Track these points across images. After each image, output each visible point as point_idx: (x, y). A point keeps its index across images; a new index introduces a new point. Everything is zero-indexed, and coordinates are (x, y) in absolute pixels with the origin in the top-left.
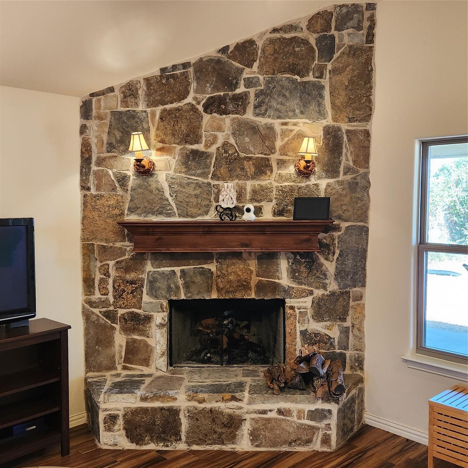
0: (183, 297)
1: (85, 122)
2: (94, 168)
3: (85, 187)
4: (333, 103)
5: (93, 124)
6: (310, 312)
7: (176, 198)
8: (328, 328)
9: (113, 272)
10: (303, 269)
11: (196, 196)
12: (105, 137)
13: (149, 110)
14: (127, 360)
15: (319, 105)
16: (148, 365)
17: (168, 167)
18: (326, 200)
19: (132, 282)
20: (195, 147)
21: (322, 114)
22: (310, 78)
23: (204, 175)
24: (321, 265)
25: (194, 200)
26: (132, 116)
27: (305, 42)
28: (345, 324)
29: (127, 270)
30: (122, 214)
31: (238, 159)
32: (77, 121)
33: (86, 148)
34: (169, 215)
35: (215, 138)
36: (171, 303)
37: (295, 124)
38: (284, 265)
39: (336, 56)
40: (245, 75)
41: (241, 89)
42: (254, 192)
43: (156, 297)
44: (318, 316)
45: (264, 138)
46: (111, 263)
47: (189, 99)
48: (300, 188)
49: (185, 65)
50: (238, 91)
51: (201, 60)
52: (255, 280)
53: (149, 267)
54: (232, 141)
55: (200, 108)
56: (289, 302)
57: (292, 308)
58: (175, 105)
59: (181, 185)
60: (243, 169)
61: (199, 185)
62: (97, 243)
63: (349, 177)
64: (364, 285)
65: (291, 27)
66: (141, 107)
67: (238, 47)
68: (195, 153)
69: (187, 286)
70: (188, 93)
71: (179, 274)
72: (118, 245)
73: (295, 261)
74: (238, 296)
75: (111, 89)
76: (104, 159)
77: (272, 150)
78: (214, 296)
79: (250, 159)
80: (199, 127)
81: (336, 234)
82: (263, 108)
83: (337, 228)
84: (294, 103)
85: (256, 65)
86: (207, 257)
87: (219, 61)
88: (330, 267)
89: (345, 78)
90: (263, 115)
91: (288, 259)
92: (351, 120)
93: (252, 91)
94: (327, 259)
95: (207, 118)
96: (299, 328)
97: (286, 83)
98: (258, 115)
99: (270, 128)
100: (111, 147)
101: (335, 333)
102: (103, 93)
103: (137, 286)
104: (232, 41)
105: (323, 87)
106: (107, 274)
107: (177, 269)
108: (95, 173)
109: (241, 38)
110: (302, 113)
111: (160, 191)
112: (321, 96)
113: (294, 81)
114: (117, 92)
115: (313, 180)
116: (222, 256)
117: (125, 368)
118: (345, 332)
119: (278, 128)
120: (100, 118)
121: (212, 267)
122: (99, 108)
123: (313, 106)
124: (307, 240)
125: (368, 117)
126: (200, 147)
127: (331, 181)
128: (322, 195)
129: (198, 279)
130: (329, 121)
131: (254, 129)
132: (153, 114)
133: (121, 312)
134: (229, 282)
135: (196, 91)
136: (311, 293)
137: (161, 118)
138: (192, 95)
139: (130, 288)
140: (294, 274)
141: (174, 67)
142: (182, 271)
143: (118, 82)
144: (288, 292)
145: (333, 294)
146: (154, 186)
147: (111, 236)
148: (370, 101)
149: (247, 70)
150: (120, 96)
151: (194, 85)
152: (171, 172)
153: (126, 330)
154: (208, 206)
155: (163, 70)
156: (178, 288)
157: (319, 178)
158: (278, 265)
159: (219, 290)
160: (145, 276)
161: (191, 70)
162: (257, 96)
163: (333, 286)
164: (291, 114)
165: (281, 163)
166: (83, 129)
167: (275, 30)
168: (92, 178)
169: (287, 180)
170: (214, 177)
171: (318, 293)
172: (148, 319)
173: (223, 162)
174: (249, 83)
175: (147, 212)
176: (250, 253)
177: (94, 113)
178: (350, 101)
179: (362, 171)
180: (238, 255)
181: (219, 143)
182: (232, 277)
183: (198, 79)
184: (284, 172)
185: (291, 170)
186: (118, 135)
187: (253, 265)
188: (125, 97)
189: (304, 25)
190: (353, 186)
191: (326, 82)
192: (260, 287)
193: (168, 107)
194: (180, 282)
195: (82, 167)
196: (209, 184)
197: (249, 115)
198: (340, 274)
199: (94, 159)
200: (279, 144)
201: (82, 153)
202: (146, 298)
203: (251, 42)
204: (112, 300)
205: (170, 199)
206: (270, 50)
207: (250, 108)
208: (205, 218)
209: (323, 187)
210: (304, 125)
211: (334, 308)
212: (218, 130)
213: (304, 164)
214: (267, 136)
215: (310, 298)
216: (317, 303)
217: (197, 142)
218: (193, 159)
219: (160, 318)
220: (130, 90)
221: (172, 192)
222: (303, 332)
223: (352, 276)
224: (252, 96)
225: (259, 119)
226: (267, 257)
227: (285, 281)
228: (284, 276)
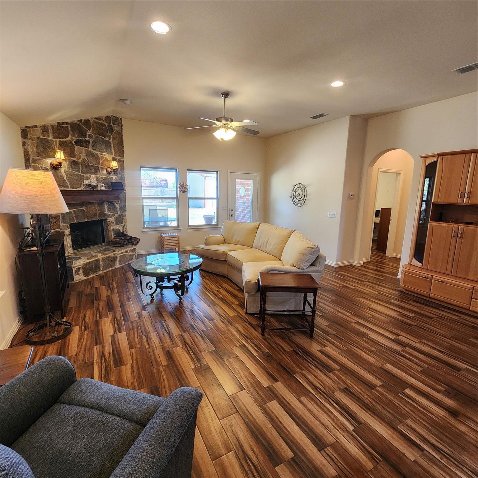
0: (76, 222)
1: (24, 140)
2: (32, 164)
4: (114, 150)
5: (28, 142)
6: (114, 222)
7: (69, 181)
8: (119, 227)
10: (111, 207)
11: (77, 180)
12: (35, 149)
13: (54, 140)
15: (111, 149)
17: (66, 166)
19: (55, 218)
20: (73, 159)
21: (112, 153)
22: (107, 139)
23: (78, 171)
24: (115, 206)
25: (75, 181)
26: (48, 141)
27: (105, 125)
28: (123, 225)
31: (89, 166)
32: (20, 140)
33: (26, 153)
34: (67, 187)
35: (80, 156)
36: (71, 225)
37: (105, 155)
38: (106, 206)
39: (113, 133)
40: (88, 133)
41: (87, 138)
42: (98, 179)
43: (66, 223)
44: (117, 224)
47: (69, 138)
48: (108, 178)
49: (67, 123)
51: (72, 122)
52: (98, 212)
54: (86, 158)
55: (74, 143)
56: (109, 219)
57: (109, 221)
58: (64, 140)
59: (70, 175)
60: (91, 170)
61: (77, 175)
63: (120, 175)
64: (126, 212)
65: (100, 119)
66: (51, 138)
67: (85, 121)
68: (74, 161)
69: (77, 217)
70: (69, 135)
71: (73, 213)
73: (109, 205)
74: (94, 219)
75: (36, 127)
76: (36, 160)
77: (99, 164)
78: (86, 220)
79: (92, 166)
80: (74, 151)
82: (95, 147)
84: (103, 147)
85: (91, 130)
86: (82, 205)
87: (79, 125)
88: (118, 206)
89: (116, 141)
91: (107, 204)
92: (119, 156)
93: (91, 140)
94: (117, 204)
95: (76, 147)
97: (101, 139)
98: (93, 149)
99: (98, 155)
100: (39, 155)
101: (121, 228)
102: (32, 127)
103: (57, 219)
104: (83, 118)
107: (72, 210)
108: (33, 166)
109: (86, 118)
110: (106, 151)
111: (62, 177)
112: (111, 147)
113: (103, 139)
114: (39, 129)
115: (111, 176)
116: (87, 204)
118: (123, 227)
119: (100, 156)
120: (32, 139)
121: (84, 209)
122: (30, 134)
123: (109, 149)
124: (114, 197)
125: (123, 156)
126: (75, 159)
127: (116, 176)
128: (114, 181)
129: (80, 214)
130: (113, 156)
131: (93, 155)
132: (56, 142)
134: (90, 214)
135: (72, 135)
136: (114, 215)
137: (59, 144)
138: (70, 136)
139: (54, 220)
140: (109, 209)
141: (63, 123)
142: (74, 211)
143: (39, 123)
144: (108, 216)
145: (119, 215)
146: (59, 174)
148: (123, 151)
149: (89, 131)
150: (41, 131)
151: (70, 133)
152: (66, 169)
154: (81, 184)
155: (58, 123)
156: (73, 218)
157: (113, 175)
158: (104, 206)
159: (87, 218)
161: (69, 125)
162: (93, 142)
163: (119, 213)
164: (103, 151)
165: (102, 169)
166: (24, 144)
167: (96, 118)
169: (104, 175)
170: (82, 172)
171: (116, 215)
172: (63, 233)
173: (84, 166)
174: (90, 136)
176: (96, 202)
177: (28, 136)
178: (118, 150)
179: (123, 174)
180: (92, 203)
181: (82, 159)
182: (91, 212)
183: (72, 130)
184: (103, 172)
185: (106, 171)
186: (42, 149)
187: (97, 207)
188: (43, 131)
189: (104, 119)
190: (121, 179)
191: (112, 142)
192: (100, 215)
193: (62, 140)
194: (74, 216)
195: (26, 163)
196: (80, 175)
197: (90, 149)
198: (120, 208)
199: (31, 160)
200: (101, 161)
201: (25, 156)
202: (61, 224)
203: (89, 121)
205: (66, 180)
206: (95, 126)
207: (90, 146)
208: (80, 189)
209: (114, 178)
210: (107, 156)
211: (120, 220)
212: (81, 153)
213: (109, 169)
214: (96, 158)
215: (114, 217)
216: (116, 219)
217: (74, 157)
218: (74, 164)
219: (68, 232)
220: (45, 129)
221: (67, 177)
222: (113, 229)
223: (124, 209)
224: (91, 142)
225: (94, 151)
226: (101, 204)
227: (107, 212)
228: (106, 210)
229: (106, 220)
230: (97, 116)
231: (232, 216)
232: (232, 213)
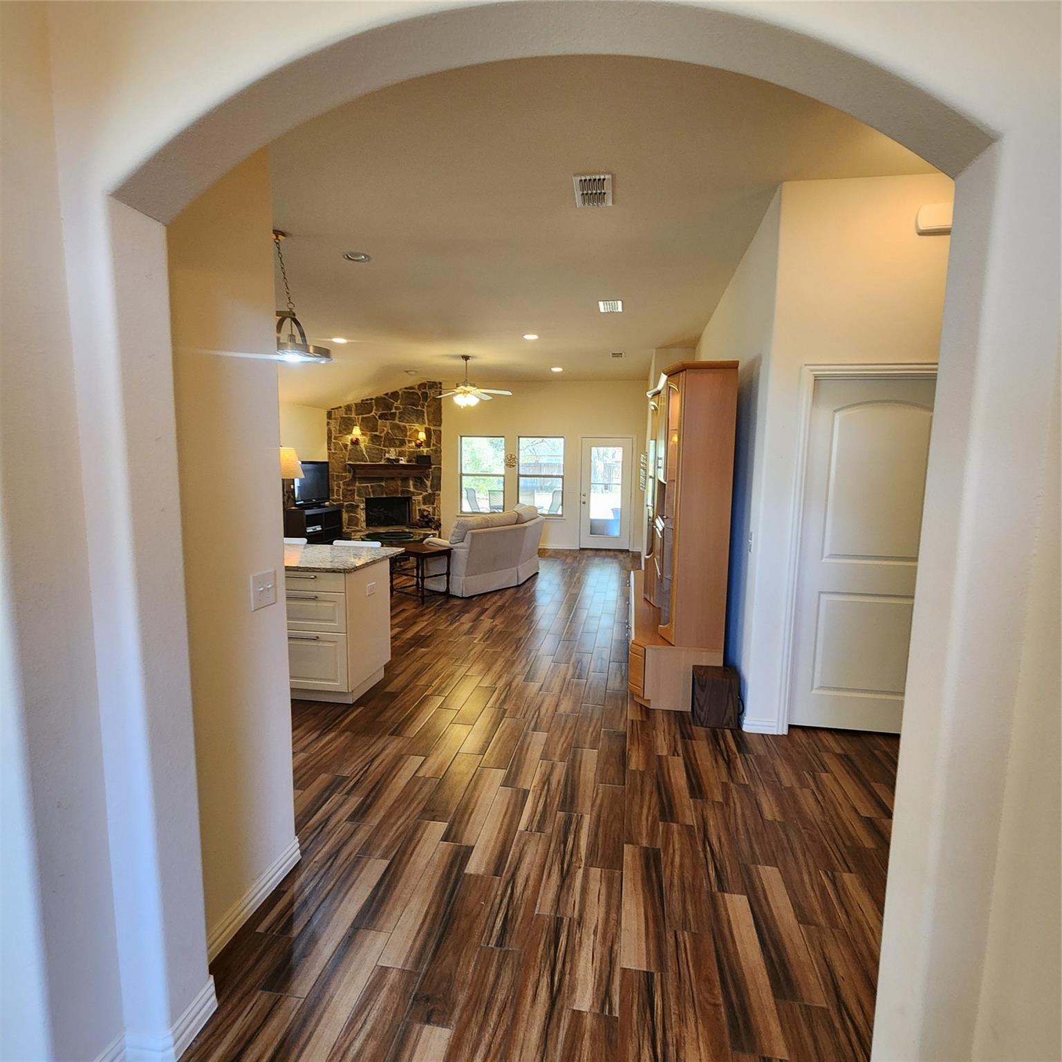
0: (372, 496)
1: (329, 421)
2: (333, 441)
3: (329, 449)
4: (428, 419)
5: (332, 422)
6: (421, 502)
7: (368, 455)
8: (428, 507)
9: (342, 486)
10: (418, 484)
11: (377, 454)
12: (338, 428)
13: (356, 417)
14: (348, 525)
15: (423, 419)
16: (357, 526)
17: (365, 442)
18: (428, 457)
19: (351, 491)
20: (376, 433)
21: (424, 423)
22: (419, 408)
23: (380, 445)
24: (425, 483)
25: (375, 456)
26: (350, 419)
27: (417, 394)
28: (435, 506)
29: (348, 485)
30: (345, 461)
31: (393, 439)
32: (325, 420)
33: (329, 432)
34: (365, 462)
35: (383, 430)
36: (366, 499)
37: (415, 426)
38: (411, 482)
39: (429, 400)
40: (395, 405)
41: (393, 411)
42: (400, 453)
43: (360, 497)
44: (424, 503)
45: (402, 431)
46: (341, 482)
47: (373, 413)
48: (417, 452)
49: (371, 399)
50: (392, 411)
51: (377, 397)
52: (400, 489)
53: (357, 484)
54: (390, 431)
55: (377, 417)
56: (414, 498)
57: (415, 500)
58: (368, 415)
59: (370, 449)
60: (395, 443)
61: (378, 449)
62: (335, 474)
63: (434, 448)
64: (440, 490)
65: (411, 388)
66: (353, 415)
67: (392, 393)
68: (376, 435)
69: (373, 492)
70: (372, 410)
71: (370, 487)
72: (344, 474)
73: (416, 481)
74: (394, 496)
75: (340, 407)
76: (337, 437)
77: (406, 436)
78: (384, 496)
79: (397, 439)
80: (377, 425)
81: (430, 470)
82: (402, 419)
83: (431, 468)
84: (414, 418)
85: (399, 401)
86: (381, 479)
87: (385, 399)
88: (428, 483)
89: (432, 410)
90: (402, 422)
91: (413, 480)
92: (435, 425)
93: (398, 411)
94: (427, 480)
95: (380, 421)
96: (417, 508)
97: (410, 409)
98: (400, 421)
99: (405, 427)
100: (340, 432)
101: (430, 510)
102: (337, 408)
103: (352, 492)
104: (390, 391)
105: (424, 412)
106: (340, 487)
107: (369, 485)
108: (334, 443)
109: (393, 390)
110: (417, 422)
111: (362, 451)
112: (424, 416)
113: (413, 409)
114: (343, 409)
115: (421, 449)
116: (388, 479)
117: (347, 528)
118: (434, 509)
119: (407, 427)
120: (335, 419)
121: (383, 484)
122: (335, 415)
123: (421, 419)
124: (423, 472)
125: (440, 425)
127: (428, 449)
128: (425, 454)
129: (378, 489)
130: (427, 426)
131: (399, 427)
132: (358, 418)
133: (346, 503)
134: (390, 490)
135: (376, 410)
136: (422, 494)
137: (361, 420)
138: (374, 411)
139: (350, 493)
140: (415, 486)
141: (367, 400)
142: (371, 485)
143: (343, 404)
144: (413, 493)
145: (429, 494)
146: (359, 449)
147: (341, 471)
148: (441, 419)
149: (396, 403)
150: (344, 411)
151: (375, 407)
152: (366, 444)
153: (347, 511)
154: (381, 458)
155: (362, 401)
156: (369, 493)
157: (425, 448)
158: (409, 483)
159: (386, 494)
160: (356, 488)
161: (373, 401)
162: (400, 413)
163: (430, 491)
164: (413, 422)
165: (410, 442)
166: (328, 424)
167: (406, 388)
168: (332, 445)
169: (412, 448)
170: (384, 446)
171: (424, 494)
172: (358, 506)
173: (387, 440)
174: (397, 408)
175: (356, 461)
176: (398, 477)
177: (333, 417)
178: (434, 418)
179: (439, 445)
180: (393, 479)
181: (385, 433)
182: (392, 488)
183: (376, 406)
184: (410, 445)
185: (413, 444)
186: (343, 426)
187: (399, 483)
188: (346, 411)
189: (416, 387)
190: (436, 451)
191: (425, 410)
192: (403, 492)
193: (364, 416)
194: (370, 490)
195: (328, 441)
196: (382, 449)
197: (397, 421)
198: (432, 486)
199: (333, 437)
200: (408, 433)
201: (328, 434)
202: (356, 497)
203: (397, 392)
204: (341, 498)
205: (366, 455)
206: (404, 396)
207: (397, 418)
208: (381, 463)
209: (425, 451)
210: (417, 426)
211: (430, 499)
212: (385, 427)
213: (418, 442)
214: (404, 430)
215: (421, 496)
216: (424, 498)
217: (377, 431)
218: (375, 439)
219: (362, 506)
220: (348, 408)
221: (367, 452)
222: (419, 510)
223: (437, 486)
224: (398, 414)
225: (401, 423)
226: (405, 480)
227: (412, 489)
228: (412, 486)
229: (411, 498)
230: (407, 386)
231: (584, 503)
232: (583, 499)
